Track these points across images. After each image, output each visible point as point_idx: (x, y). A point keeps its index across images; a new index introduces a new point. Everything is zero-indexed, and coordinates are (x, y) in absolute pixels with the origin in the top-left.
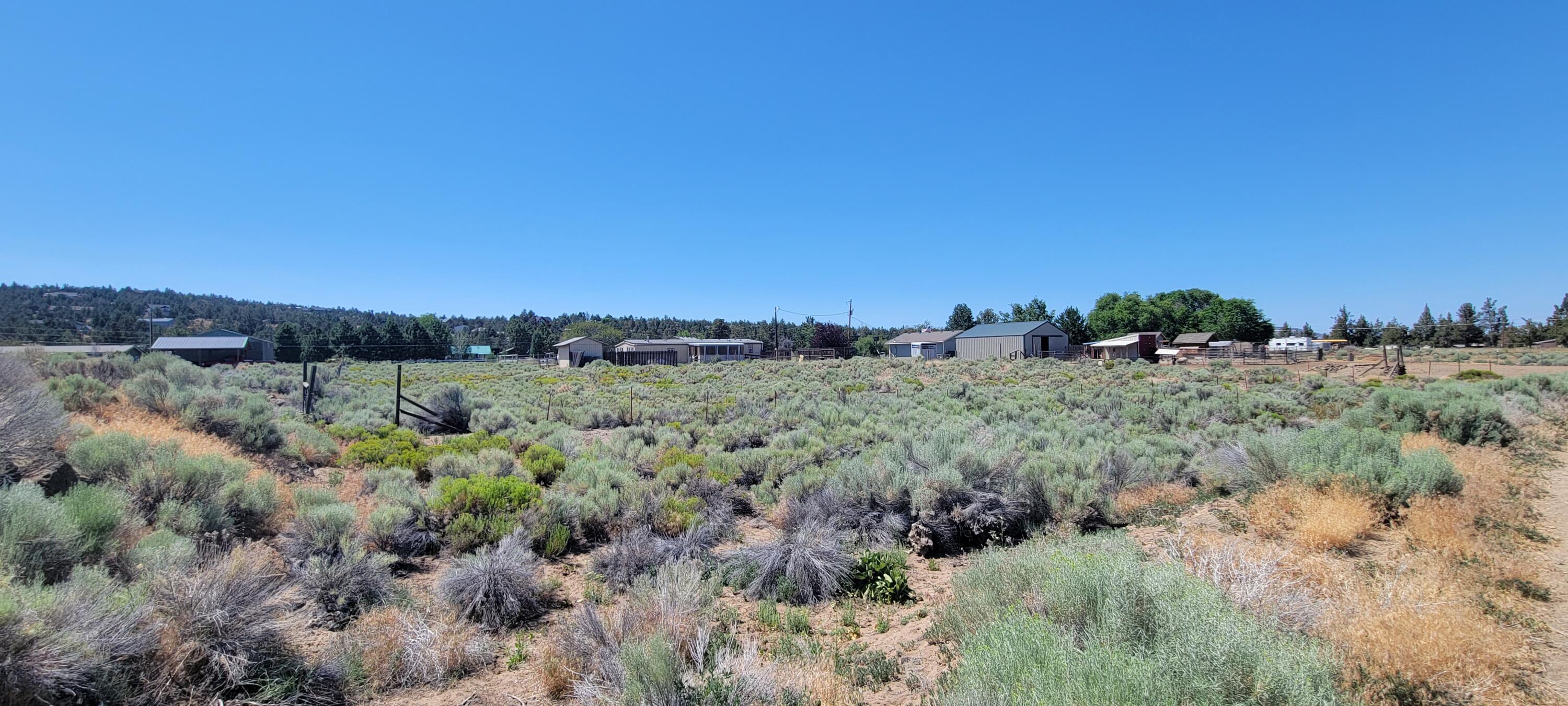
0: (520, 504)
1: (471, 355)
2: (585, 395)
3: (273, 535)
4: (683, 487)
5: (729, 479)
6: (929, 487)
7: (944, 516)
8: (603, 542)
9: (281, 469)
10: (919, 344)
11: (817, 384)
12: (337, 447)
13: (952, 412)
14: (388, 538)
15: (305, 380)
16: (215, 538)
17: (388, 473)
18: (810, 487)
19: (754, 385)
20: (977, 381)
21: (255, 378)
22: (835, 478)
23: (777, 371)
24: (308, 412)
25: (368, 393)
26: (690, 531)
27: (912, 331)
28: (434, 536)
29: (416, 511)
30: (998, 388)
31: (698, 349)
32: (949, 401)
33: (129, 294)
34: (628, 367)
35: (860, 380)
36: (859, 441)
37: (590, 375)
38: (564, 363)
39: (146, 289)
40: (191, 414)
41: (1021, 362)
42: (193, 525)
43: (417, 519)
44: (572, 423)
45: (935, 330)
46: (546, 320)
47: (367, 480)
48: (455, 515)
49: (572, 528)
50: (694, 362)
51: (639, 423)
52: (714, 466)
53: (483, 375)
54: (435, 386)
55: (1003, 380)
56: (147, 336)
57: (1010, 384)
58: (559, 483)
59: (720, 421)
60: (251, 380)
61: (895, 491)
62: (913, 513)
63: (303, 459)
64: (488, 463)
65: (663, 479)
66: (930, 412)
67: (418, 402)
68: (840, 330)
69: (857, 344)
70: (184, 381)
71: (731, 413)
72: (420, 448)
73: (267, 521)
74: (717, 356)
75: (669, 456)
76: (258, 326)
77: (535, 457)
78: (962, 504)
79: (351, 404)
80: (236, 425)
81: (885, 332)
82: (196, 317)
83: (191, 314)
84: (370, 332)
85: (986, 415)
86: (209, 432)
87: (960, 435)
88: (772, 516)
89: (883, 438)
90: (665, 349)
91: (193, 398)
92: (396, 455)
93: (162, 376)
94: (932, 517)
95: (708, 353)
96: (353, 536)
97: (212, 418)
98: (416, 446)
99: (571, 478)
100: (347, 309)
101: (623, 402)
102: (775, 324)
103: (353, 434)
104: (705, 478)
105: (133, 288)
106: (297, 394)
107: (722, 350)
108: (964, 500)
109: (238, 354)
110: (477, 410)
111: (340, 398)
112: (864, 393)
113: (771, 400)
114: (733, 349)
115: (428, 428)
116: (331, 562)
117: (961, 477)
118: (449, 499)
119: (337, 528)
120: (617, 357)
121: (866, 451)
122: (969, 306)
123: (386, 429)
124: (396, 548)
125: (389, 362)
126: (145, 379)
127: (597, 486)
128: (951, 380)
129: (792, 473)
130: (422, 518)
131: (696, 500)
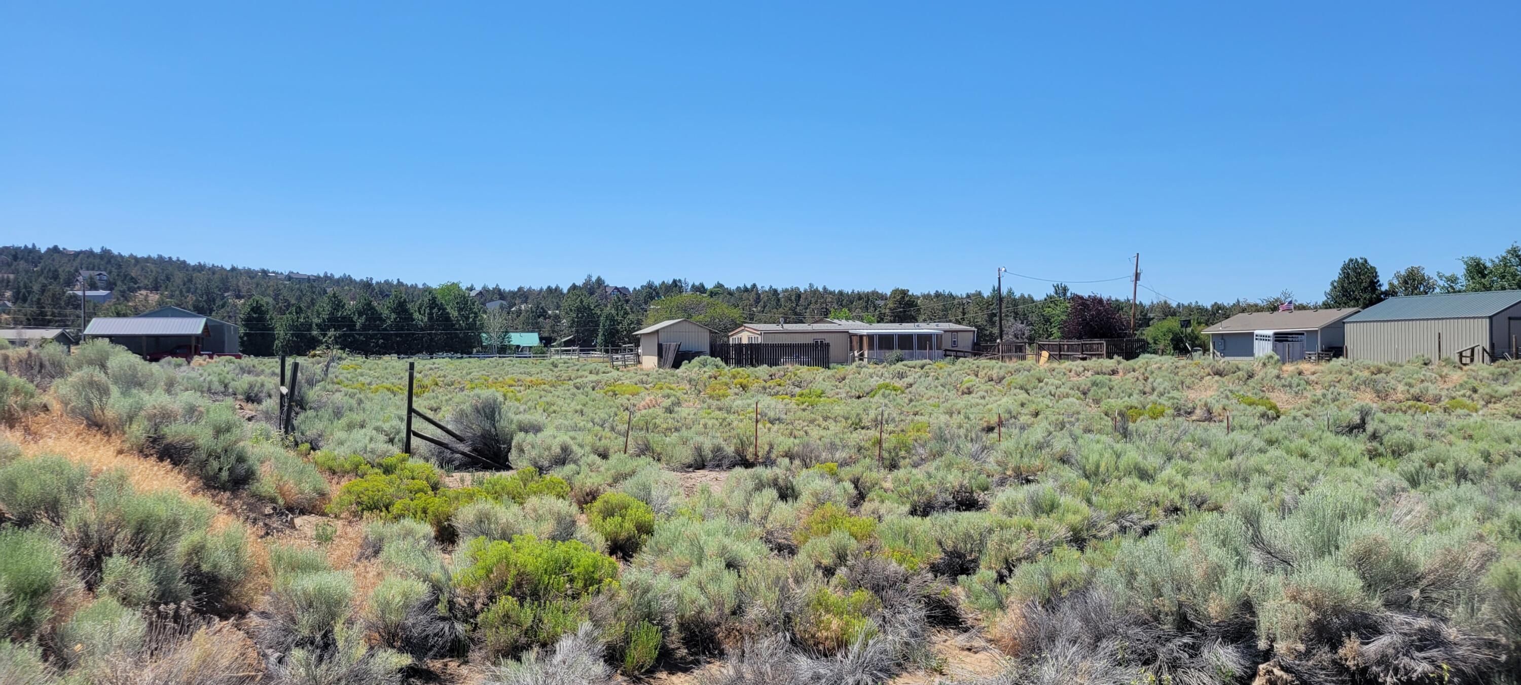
0: (586, 587)
1: (510, 347)
2: (684, 414)
3: (243, 614)
4: (842, 572)
5: (919, 563)
6: (1294, 599)
7: (1324, 655)
8: (714, 656)
9: (252, 515)
10: (1270, 332)
11: (1074, 402)
12: (326, 487)
13: (1337, 460)
14: (397, 626)
15: (283, 383)
16: (171, 613)
17: (396, 527)
18: (1063, 585)
19: (962, 402)
20: (1389, 403)
21: (215, 379)
22: (1111, 571)
23: (1001, 380)
24: (286, 432)
25: (367, 405)
26: (855, 648)
27: (1257, 309)
28: (460, 628)
29: (437, 589)
30: (1434, 418)
31: (865, 340)
32: (1331, 439)
33: (56, 255)
34: (751, 369)
35: (1154, 397)
36: (1154, 508)
37: (690, 381)
38: (650, 361)
39: (78, 249)
40: (138, 430)
41: (1483, 368)
42: (144, 593)
43: (437, 601)
44: (663, 459)
45: (1302, 308)
46: (622, 292)
47: (366, 537)
48: (492, 598)
49: (666, 630)
50: (857, 362)
51: (768, 462)
52: (894, 540)
53: (529, 379)
54: (459, 397)
55: (1445, 402)
56: (78, 317)
57: (1459, 411)
58: (644, 556)
59: (902, 463)
60: (210, 382)
61: (1226, 601)
62: (1262, 644)
63: (281, 502)
64: (539, 519)
65: (810, 556)
66: (1294, 460)
67: (436, 420)
68: (1117, 306)
69: (1148, 334)
70: (131, 382)
71: (921, 451)
72: (440, 492)
73: (235, 592)
74: (897, 352)
75: (819, 519)
76: (219, 302)
77: (608, 513)
78: (1360, 635)
79: (343, 421)
80: (195, 448)
81: (1201, 310)
82: (139, 288)
83: (133, 285)
84: (368, 310)
85: (1411, 468)
86: (161, 459)
87: (1357, 504)
88: (996, 632)
89: (1200, 503)
90: (809, 340)
91: (141, 408)
92: (407, 501)
93: (103, 375)
94: (1299, 656)
95: (880, 348)
96: (350, 622)
97: (163, 437)
98: (435, 488)
99: (664, 548)
100: (337, 276)
101: (742, 426)
102: (998, 297)
103: (347, 466)
104: (879, 558)
105: (61, 247)
106: (271, 404)
107: (905, 341)
108: (1366, 627)
109: (193, 343)
110: (522, 434)
111: (330, 410)
112: (1162, 421)
113: (990, 429)
114: (924, 341)
115: (450, 461)
116: (320, 659)
117: (1361, 583)
118: (482, 572)
119: (329, 607)
120: (732, 354)
121: (1168, 527)
122: (1372, 263)
123: (393, 460)
124: (411, 645)
125: (395, 356)
126: (82, 379)
127: (704, 563)
128: (1334, 400)
129: (1031, 558)
130: (444, 598)
131: (862, 596)
